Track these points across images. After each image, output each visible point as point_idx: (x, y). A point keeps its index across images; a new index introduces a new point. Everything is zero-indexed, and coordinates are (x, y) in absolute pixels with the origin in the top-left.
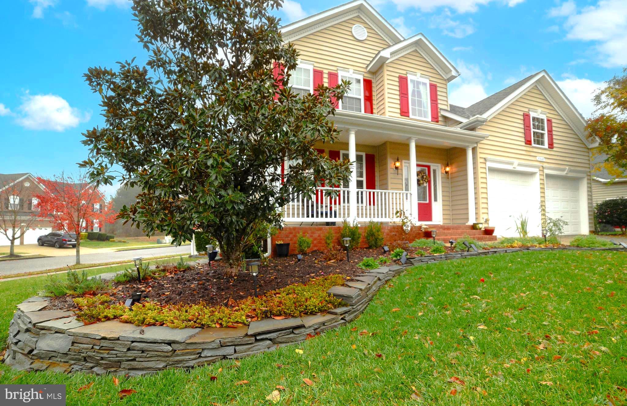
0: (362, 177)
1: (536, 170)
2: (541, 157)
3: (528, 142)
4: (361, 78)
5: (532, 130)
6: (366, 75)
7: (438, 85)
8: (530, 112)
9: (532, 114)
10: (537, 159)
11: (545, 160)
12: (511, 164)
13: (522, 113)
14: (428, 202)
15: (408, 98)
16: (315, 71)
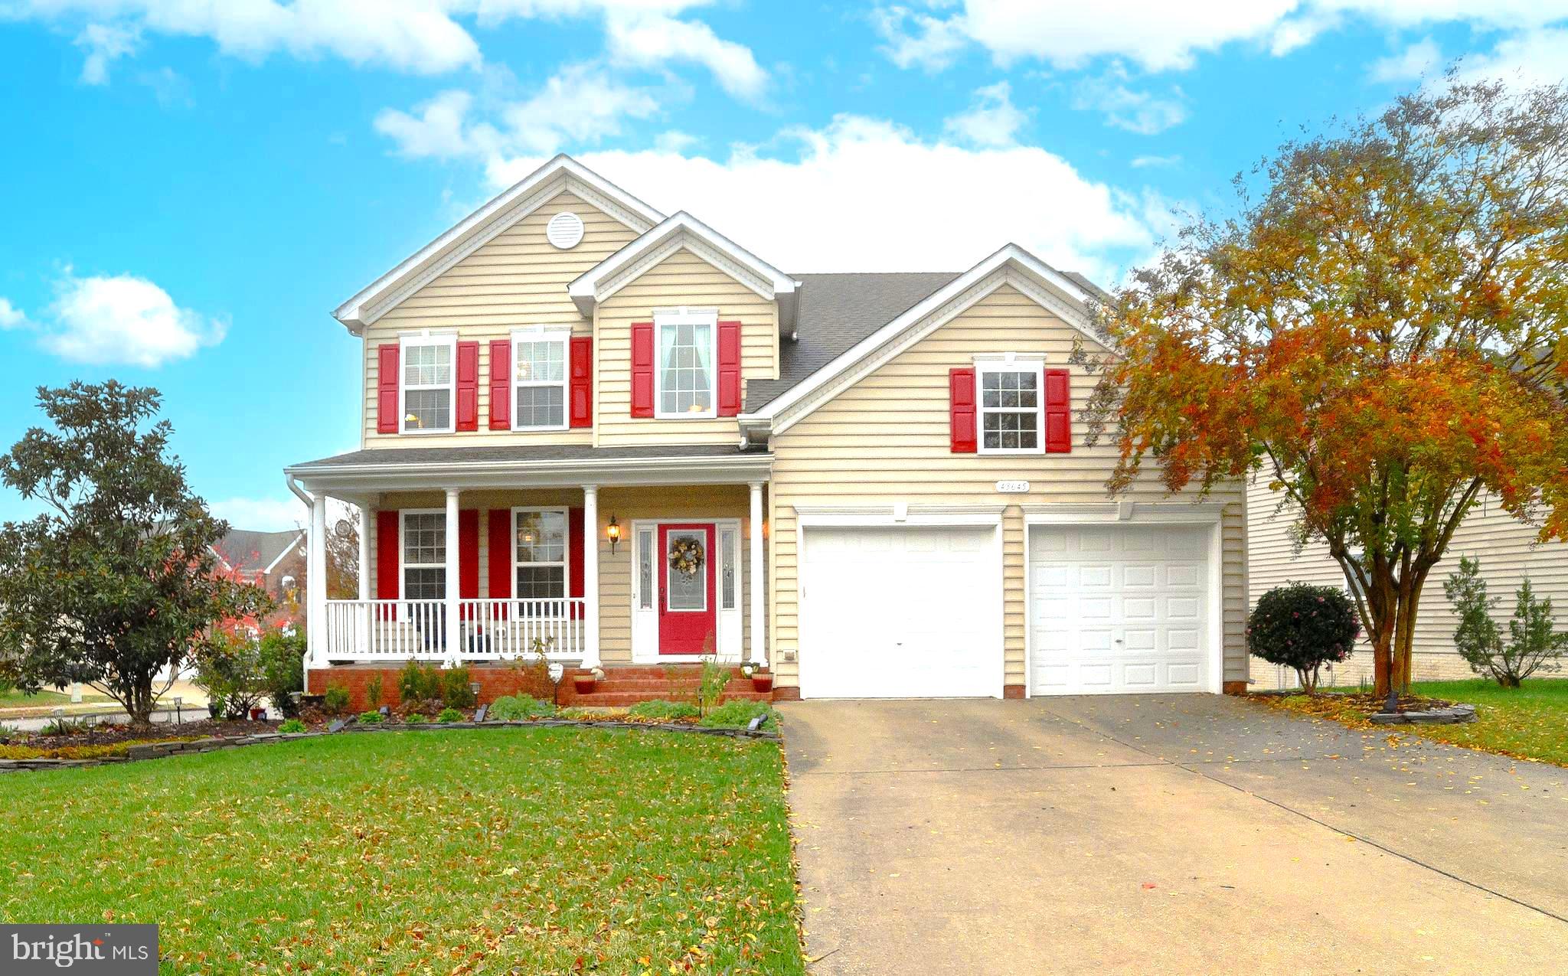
0: (562, 559)
1: (995, 519)
2: (1016, 482)
3: (963, 444)
4: (565, 338)
5: (981, 410)
6: (577, 328)
7: (744, 320)
8: (977, 364)
9: (982, 368)
10: (998, 488)
11: (1027, 488)
12: (888, 511)
13: (946, 370)
14: (705, 609)
15: (651, 373)
16: (460, 347)
